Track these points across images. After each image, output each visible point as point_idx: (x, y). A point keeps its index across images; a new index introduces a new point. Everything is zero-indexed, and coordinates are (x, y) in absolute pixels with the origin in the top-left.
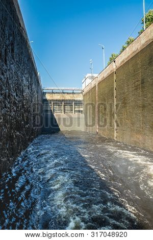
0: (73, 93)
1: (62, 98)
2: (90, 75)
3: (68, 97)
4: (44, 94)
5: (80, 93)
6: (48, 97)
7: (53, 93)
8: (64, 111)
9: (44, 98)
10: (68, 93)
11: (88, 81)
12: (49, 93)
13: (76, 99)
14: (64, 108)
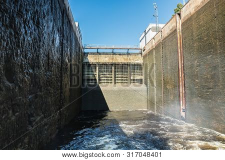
0: (128, 54)
1: (111, 61)
2: (154, 25)
3: (120, 60)
4: (86, 54)
5: (137, 54)
6: (91, 59)
7: (98, 53)
8: (115, 80)
9: (85, 61)
10: (120, 54)
11: (151, 34)
12: (93, 53)
13: (132, 62)
14: (115, 75)
